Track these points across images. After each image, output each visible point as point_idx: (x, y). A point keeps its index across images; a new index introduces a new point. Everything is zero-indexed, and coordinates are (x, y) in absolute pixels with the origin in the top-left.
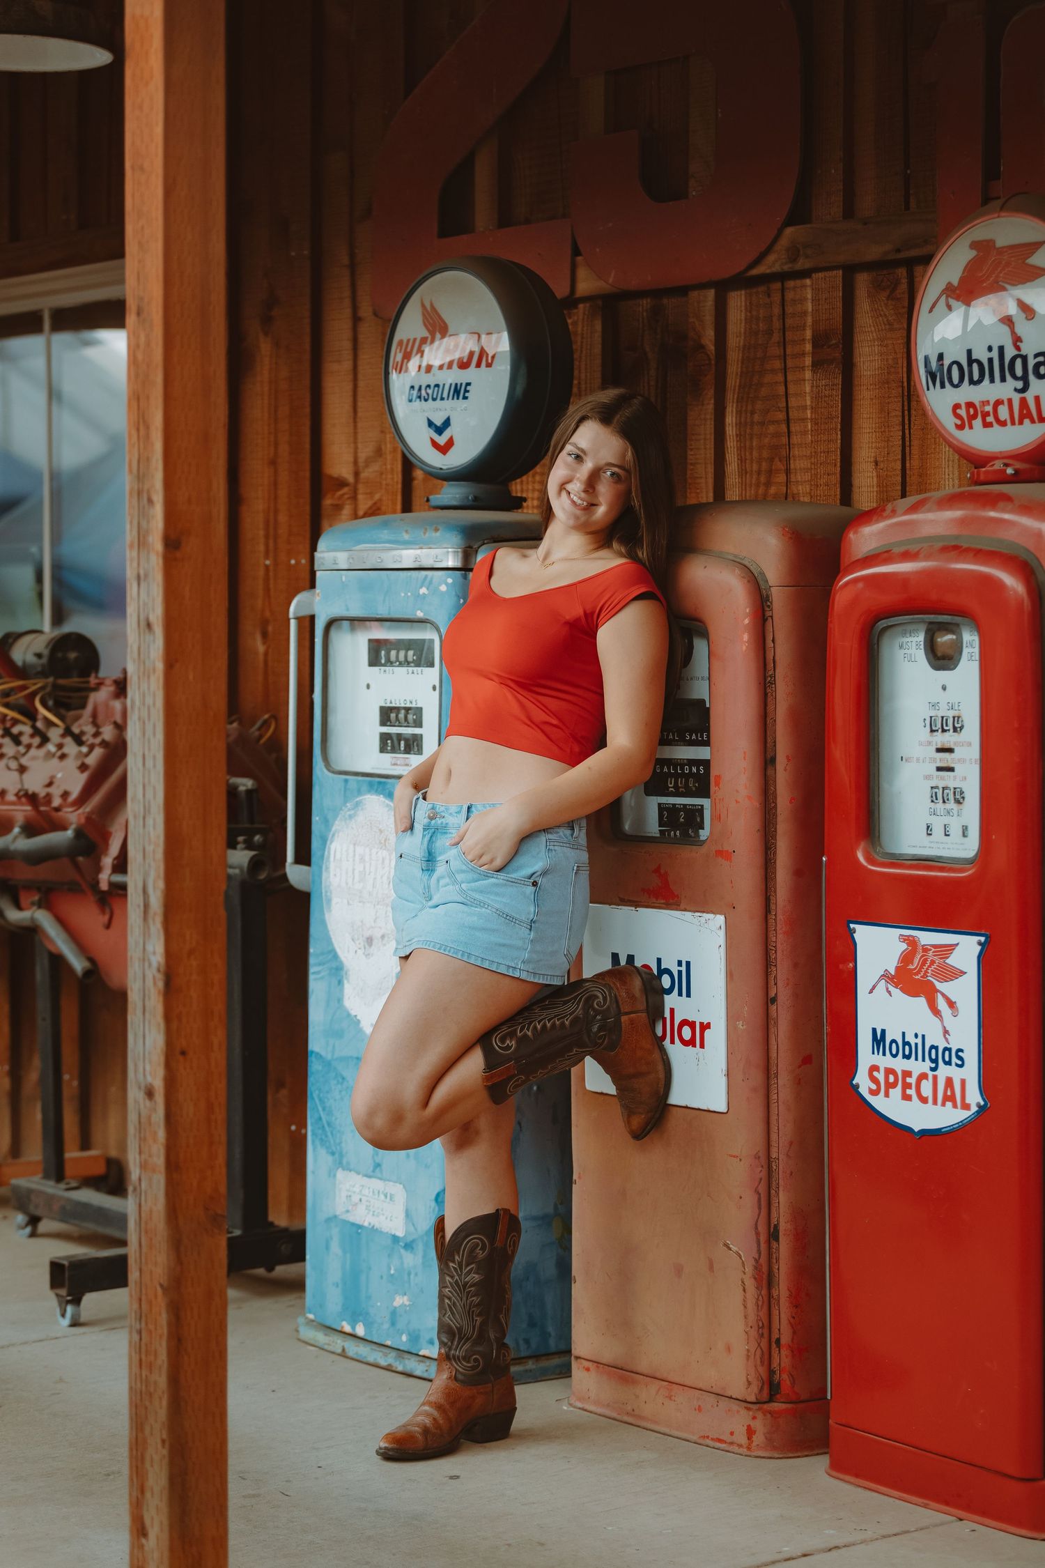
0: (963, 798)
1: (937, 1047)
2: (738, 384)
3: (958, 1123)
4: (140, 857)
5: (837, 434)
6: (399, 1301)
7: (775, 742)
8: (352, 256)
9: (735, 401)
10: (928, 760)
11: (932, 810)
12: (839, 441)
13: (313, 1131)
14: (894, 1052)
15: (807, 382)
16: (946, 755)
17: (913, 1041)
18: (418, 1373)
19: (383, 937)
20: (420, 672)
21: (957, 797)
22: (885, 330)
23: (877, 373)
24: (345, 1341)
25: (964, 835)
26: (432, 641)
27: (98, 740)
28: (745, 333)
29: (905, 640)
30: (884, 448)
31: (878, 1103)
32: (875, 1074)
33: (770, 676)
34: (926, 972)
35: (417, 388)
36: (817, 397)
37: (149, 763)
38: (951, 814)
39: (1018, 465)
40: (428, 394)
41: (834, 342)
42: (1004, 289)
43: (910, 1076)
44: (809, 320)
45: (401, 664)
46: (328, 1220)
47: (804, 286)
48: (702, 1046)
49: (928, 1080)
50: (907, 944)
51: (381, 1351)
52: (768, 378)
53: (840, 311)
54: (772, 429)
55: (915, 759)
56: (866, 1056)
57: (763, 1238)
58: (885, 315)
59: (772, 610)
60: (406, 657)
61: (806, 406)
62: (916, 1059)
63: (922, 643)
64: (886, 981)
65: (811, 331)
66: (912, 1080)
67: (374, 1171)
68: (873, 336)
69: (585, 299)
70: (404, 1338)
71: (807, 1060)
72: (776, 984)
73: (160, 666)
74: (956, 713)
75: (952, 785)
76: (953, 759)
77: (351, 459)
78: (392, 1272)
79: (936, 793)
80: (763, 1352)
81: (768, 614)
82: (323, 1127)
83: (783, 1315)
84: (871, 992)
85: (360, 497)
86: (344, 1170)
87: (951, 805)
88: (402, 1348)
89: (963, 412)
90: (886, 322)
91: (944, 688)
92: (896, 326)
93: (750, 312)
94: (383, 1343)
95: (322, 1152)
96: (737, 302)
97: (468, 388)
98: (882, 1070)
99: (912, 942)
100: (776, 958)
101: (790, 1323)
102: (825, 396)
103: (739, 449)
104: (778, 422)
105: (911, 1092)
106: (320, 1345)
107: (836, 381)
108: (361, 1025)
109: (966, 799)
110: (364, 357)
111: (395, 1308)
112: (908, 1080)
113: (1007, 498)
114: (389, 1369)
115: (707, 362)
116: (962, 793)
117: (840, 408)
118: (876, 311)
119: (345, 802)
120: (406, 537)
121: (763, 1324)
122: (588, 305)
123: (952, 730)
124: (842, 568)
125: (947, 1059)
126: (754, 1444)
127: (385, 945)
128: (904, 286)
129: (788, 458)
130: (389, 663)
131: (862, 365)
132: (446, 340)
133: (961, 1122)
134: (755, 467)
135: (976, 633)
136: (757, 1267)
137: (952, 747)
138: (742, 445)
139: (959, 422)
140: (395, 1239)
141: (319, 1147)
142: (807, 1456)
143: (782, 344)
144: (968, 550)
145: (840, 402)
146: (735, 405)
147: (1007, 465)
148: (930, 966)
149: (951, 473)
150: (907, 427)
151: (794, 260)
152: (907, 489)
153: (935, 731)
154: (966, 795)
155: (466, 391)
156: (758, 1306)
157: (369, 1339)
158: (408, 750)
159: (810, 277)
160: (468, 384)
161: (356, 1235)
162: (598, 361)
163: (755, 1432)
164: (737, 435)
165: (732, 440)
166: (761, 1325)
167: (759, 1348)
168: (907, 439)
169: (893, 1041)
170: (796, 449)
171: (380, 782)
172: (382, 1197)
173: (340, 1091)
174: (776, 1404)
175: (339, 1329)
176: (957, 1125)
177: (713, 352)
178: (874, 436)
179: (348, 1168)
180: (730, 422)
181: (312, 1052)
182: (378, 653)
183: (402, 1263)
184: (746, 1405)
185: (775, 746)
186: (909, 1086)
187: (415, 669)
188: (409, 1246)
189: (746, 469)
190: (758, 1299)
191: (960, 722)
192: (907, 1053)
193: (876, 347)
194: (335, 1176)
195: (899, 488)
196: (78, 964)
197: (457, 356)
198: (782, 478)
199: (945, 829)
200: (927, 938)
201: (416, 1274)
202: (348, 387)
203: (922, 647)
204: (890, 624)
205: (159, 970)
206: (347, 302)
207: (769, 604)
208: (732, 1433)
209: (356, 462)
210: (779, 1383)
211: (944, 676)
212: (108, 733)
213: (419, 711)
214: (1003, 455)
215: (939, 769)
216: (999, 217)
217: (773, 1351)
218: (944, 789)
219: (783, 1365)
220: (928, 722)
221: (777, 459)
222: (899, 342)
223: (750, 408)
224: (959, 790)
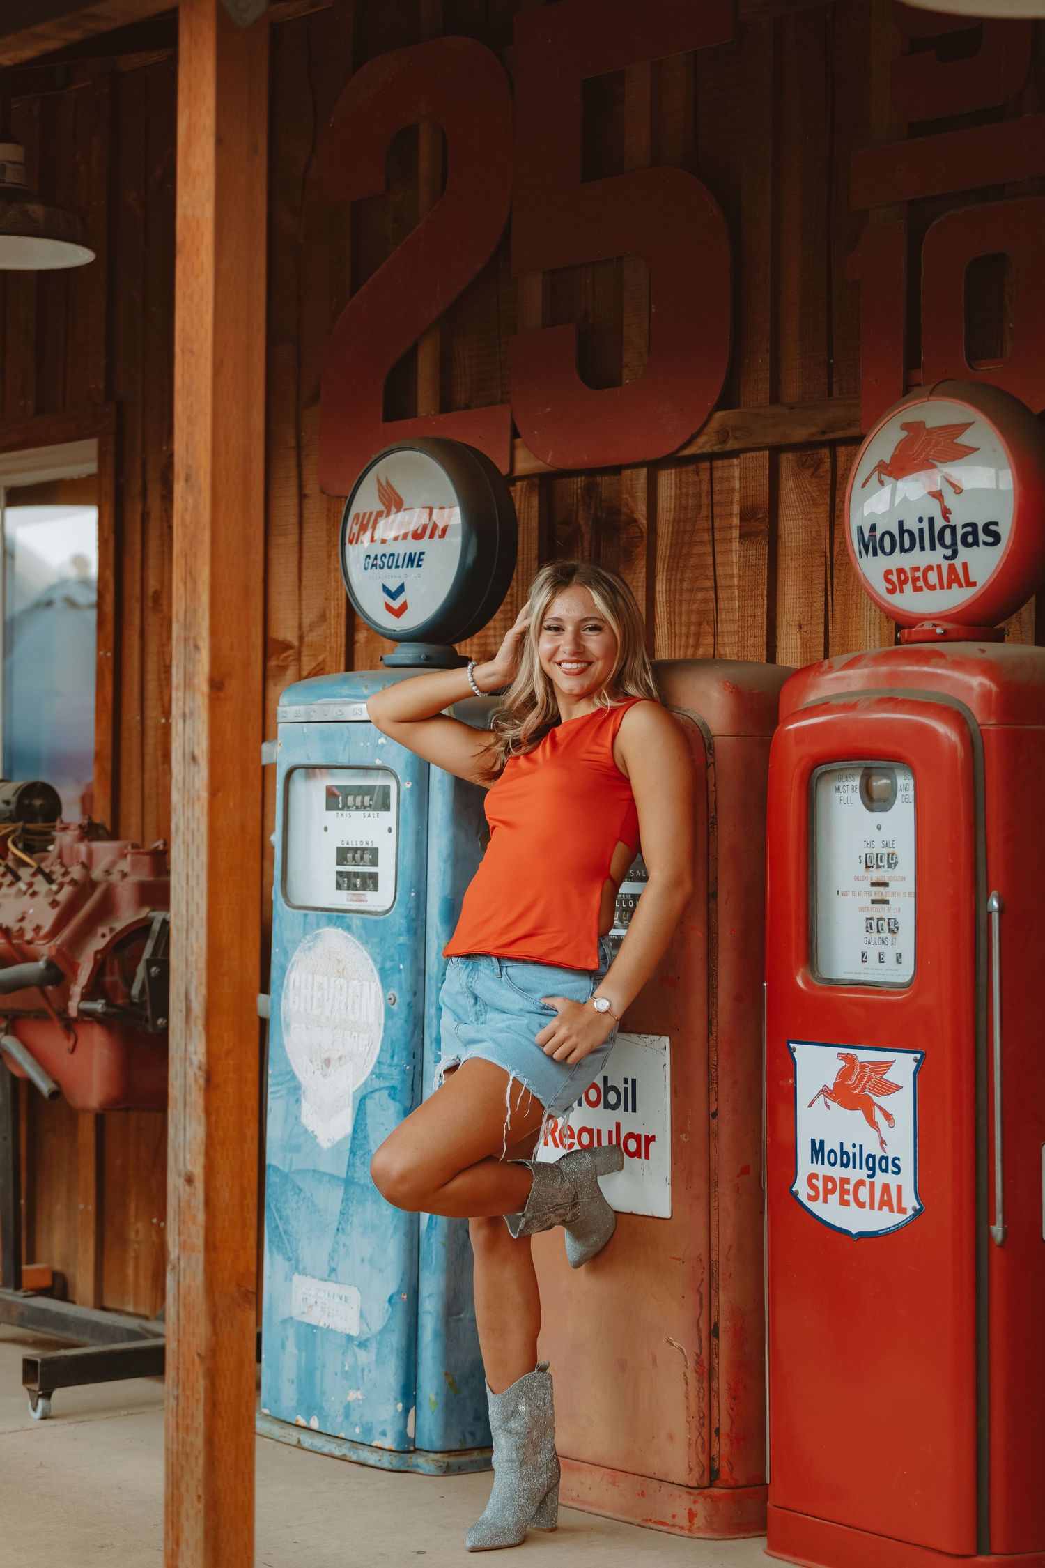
0: (897, 928)
1: (875, 1155)
2: (668, 554)
3: (894, 1226)
4: (182, 966)
5: (763, 600)
6: (353, 1395)
7: (716, 878)
8: (298, 438)
9: (665, 570)
10: (863, 893)
11: (868, 940)
12: (765, 606)
13: (269, 1239)
14: (832, 1161)
15: (734, 552)
16: (881, 889)
17: (850, 1150)
18: (371, 1462)
19: (340, 1058)
20: (376, 815)
21: (891, 927)
22: (809, 505)
23: (801, 544)
24: (300, 1434)
25: (898, 962)
26: (388, 787)
27: (67, 879)
28: (675, 508)
29: (841, 784)
30: (808, 612)
31: (817, 1208)
32: (814, 1181)
33: (713, 817)
34: (864, 1087)
35: (372, 557)
36: (744, 566)
37: (193, 882)
38: (885, 942)
39: (948, 626)
40: (383, 562)
41: (761, 516)
42: (934, 466)
43: (848, 1183)
44: (737, 497)
45: (357, 808)
46: (284, 1321)
47: (732, 466)
48: (647, 1157)
49: (865, 1186)
50: (845, 1061)
51: (335, 1443)
52: (696, 550)
53: (766, 487)
54: (700, 595)
55: (851, 893)
56: (805, 1164)
57: (704, 1335)
58: (809, 491)
59: (714, 757)
60: (362, 802)
61: (733, 574)
62: (854, 1167)
63: (858, 787)
64: (824, 1095)
65: (739, 507)
66: (850, 1187)
67: (329, 1275)
68: (797, 511)
69: (521, 478)
70: (357, 1430)
71: (745, 1170)
72: (717, 1100)
73: (204, 795)
74: (891, 851)
75: (886, 916)
76: (887, 893)
77: (296, 624)
78: (346, 1369)
79: (871, 923)
80: (703, 1440)
81: (711, 761)
82: (280, 1235)
83: (722, 1407)
84: (810, 1106)
85: (305, 659)
86: (300, 1274)
87: (886, 934)
88: (355, 1440)
89: (894, 578)
90: (809, 498)
91: (879, 828)
92: (819, 501)
93: (680, 489)
94: (337, 1435)
95: (279, 1258)
96: (667, 480)
97: (422, 557)
98: (821, 1178)
99: (850, 1060)
100: (716, 1076)
101: (729, 1414)
102: (752, 565)
103: (669, 613)
104: (706, 589)
105: (849, 1198)
106: (276, 1438)
107: (763, 552)
108: (318, 1140)
109: (900, 928)
110: (309, 531)
111: (349, 1402)
112: (846, 1186)
113: (940, 655)
114: (343, 1459)
115: (639, 535)
116: (896, 923)
117: (766, 576)
118: (800, 487)
119: (305, 935)
120: (366, 692)
121: (704, 1415)
122: (525, 483)
123: (886, 866)
124: (781, 719)
125: (884, 1167)
126: (696, 1526)
127: (342, 1066)
128: (827, 465)
129: (716, 622)
130: (346, 807)
131: (786, 536)
132: (400, 514)
133: (898, 1225)
134: (684, 630)
135: (910, 777)
136: (699, 1362)
137: (887, 881)
138: (672, 610)
139: (890, 587)
140: (350, 1338)
141: (276, 1253)
142: (744, 1538)
143: (710, 518)
144: (904, 702)
145: (766, 569)
146: (665, 574)
147: (935, 625)
148: (867, 1082)
149: (872, 635)
150: (829, 593)
151: (724, 442)
152: (830, 650)
153: (869, 867)
154: (900, 925)
155: (420, 560)
156: (699, 1398)
157: (323, 1431)
158: (364, 887)
159: (737, 457)
160: (422, 553)
161: (310, 1335)
162: (535, 534)
163: (696, 1515)
164: (667, 601)
165: (662, 606)
166: (702, 1415)
167: (700, 1438)
168: (830, 604)
169: (832, 1151)
170: (724, 613)
171: (336, 916)
172: (337, 1299)
173: (297, 1202)
174: (715, 1489)
175: (294, 1422)
176: (894, 1228)
177: (645, 525)
178: (798, 602)
179: (304, 1273)
180: (660, 589)
181: (270, 1166)
182: (335, 799)
183: (356, 1360)
184: (687, 1490)
185: (717, 881)
186: (847, 1192)
187: (371, 813)
188: (363, 1345)
189: (675, 632)
190: (699, 1391)
191: (894, 858)
192: (845, 1161)
193: (801, 521)
194: (291, 1280)
195: (822, 649)
196: (45, 1086)
197: (411, 528)
198: (710, 640)
199: (880, 956)
200: (864, 1056)
201: (370, 1371)
202: (294, 558)
203: (858, 790)
204: (828, 769)
205: (200, 1068)
206: (293, 481)
207: (711, 751)
208: (674, 1517)
209: (300, 627)
210: (718, 1469)
211: (878, 816)
212: (76, 872)
213: (375, 851)
214: (932, 616)
215: (874, 902)
216: (928, 401)
217: (713, 1440)
218: (879, 919)
219: (722, 1452)
220: (863, 859)
221: (705, 623)
222: (822, 516)
223: (679, 576)
224: (893, 920)
